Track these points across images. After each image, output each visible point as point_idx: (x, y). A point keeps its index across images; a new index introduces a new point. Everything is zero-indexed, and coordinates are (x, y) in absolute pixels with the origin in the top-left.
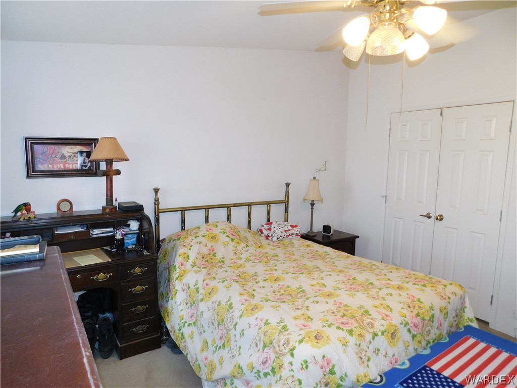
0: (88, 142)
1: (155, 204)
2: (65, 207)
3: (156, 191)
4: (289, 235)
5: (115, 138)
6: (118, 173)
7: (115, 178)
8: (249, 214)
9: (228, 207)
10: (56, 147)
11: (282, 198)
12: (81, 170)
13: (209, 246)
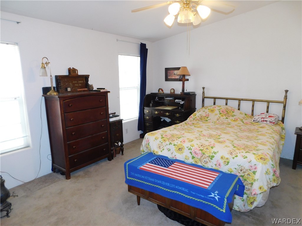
0: (178, 69)
1: (203, 94)
2: (172, 91)
3: (204, 88)
4: (264, 121)
5: (186, 67)
6: (188, 80)
7: (185, 82)
8: (253, 106)
9: (240, 100)
10: (173, 71)
11: (282, 99)
12: (179, 79)
13: (207, 114)
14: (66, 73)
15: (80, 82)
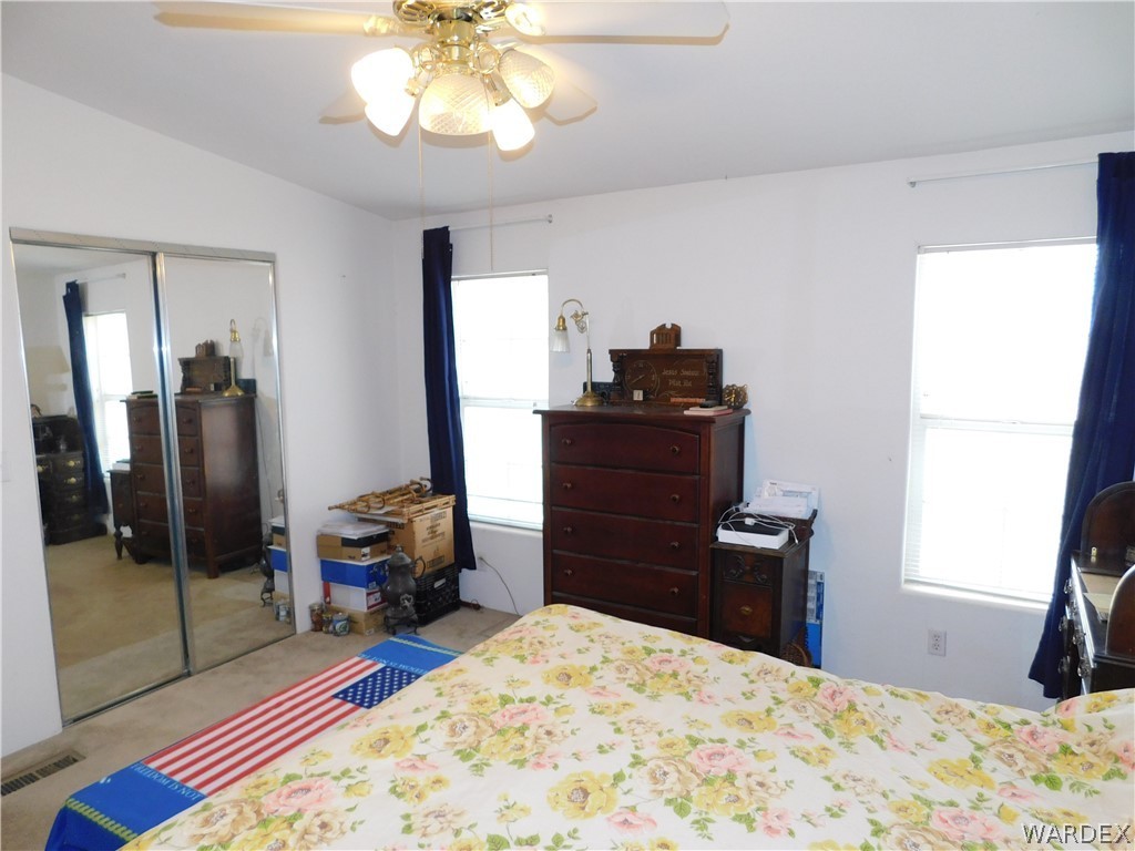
14: (643, 343)
15: (688, 373)
